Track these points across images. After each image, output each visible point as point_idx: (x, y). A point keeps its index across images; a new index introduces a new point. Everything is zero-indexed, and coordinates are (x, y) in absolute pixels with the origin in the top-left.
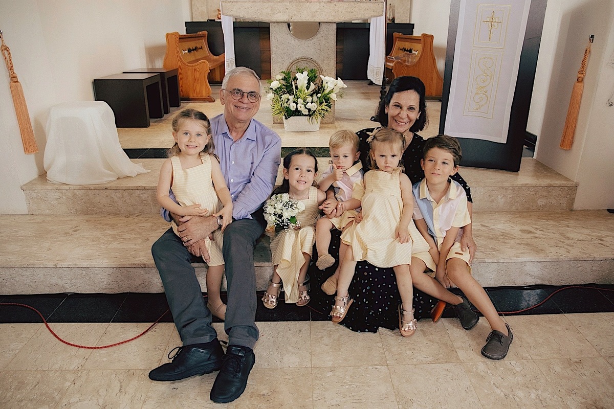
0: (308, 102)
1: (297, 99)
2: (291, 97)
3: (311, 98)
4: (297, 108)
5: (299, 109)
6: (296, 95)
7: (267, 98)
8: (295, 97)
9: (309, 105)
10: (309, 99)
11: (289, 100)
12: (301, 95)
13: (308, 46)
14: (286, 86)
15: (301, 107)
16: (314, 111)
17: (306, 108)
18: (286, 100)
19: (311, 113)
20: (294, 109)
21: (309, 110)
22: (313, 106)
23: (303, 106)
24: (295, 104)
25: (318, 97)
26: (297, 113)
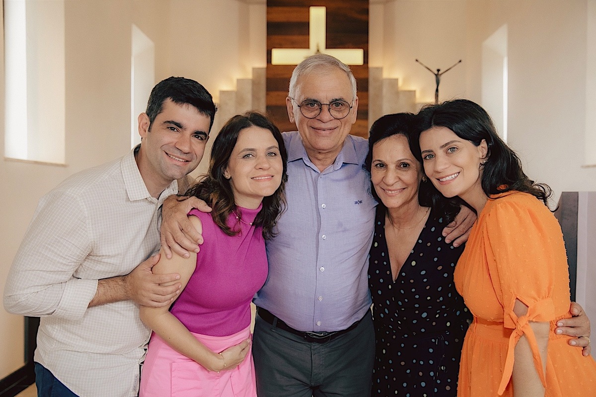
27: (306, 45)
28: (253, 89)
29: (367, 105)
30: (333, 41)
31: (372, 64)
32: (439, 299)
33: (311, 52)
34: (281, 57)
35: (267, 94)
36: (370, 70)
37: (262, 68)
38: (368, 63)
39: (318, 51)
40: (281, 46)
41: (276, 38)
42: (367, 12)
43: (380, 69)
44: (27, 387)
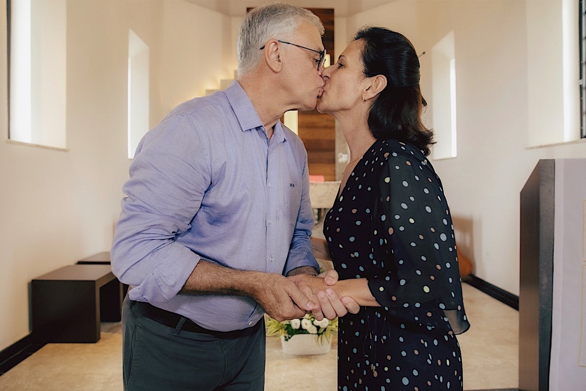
4: (301, 326)
5: (304, 327)
16: (325, 330)
17: (313, 324)
19: (320, 331)
20: (298, 327)
21: (318, 328)
23: (309, 322)
26: (301, 331)
32: (354, 254)
42: (333, 23)
44: (31, 355)
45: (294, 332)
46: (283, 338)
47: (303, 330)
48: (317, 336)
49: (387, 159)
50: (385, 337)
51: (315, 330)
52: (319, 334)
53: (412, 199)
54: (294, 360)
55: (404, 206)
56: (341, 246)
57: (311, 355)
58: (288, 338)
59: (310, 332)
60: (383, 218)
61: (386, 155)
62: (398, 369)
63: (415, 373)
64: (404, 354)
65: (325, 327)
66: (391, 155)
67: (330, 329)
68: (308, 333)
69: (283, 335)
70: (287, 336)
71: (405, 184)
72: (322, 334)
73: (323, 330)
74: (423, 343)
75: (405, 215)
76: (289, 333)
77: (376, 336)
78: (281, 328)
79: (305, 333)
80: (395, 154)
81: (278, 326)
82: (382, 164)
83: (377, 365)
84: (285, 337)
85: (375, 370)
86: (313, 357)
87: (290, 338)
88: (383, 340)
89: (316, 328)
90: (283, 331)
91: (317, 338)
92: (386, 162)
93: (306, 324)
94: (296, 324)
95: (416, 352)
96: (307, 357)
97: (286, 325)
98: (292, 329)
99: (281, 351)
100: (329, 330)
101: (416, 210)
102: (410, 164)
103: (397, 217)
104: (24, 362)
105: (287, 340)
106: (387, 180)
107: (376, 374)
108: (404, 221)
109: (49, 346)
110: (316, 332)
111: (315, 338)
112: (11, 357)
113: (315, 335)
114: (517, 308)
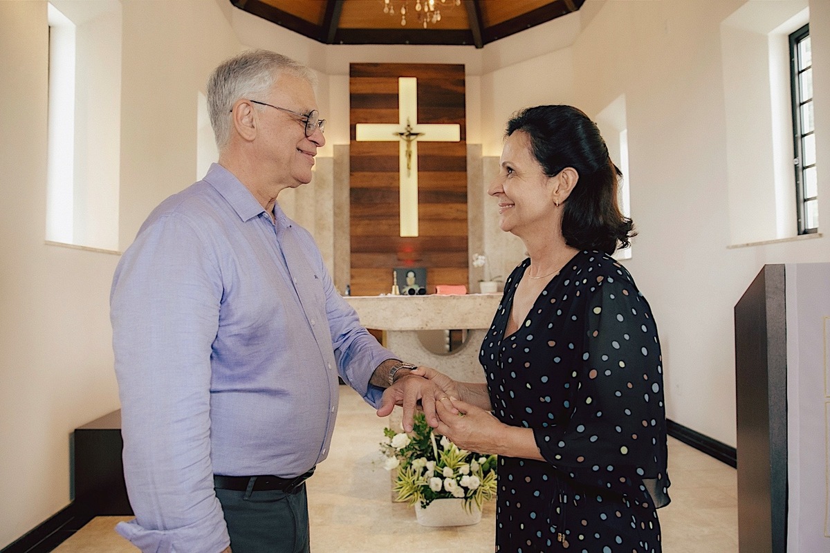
0: (462, 475)
1: (443, 468)
2: (431, 465)
3: (467, 466)
4: (443, 486)
5: (447, 488)
6: (439, 461)
7: (385, 466)
8: (437, 465)
9: (466, 481)
10: (465, 468)
11: (425, 469)
12: (448, 460)
13: (453, 367)
14: (419, 442)
15: (451, 485)
16: (475, 492)
17: (459, 485)
18: (421, 470)
19: (468, 495)
20: (439, 489)
21: (466, 489)
22: (472, 482)
23: (454, 482)
24: (438, 480)
25: (479, 464)
26: (444, 494)
27: (396, 120)
28: (334, 169)
29: (466, 187)
30: (425, 116)
31: (471, 140)
32: (544, 398)
33: (401, 127)
34: (367, 132)
35: (351, 175)
36: (468, 147)
37: (347, 145)
38: (465, 140)
39: (409, 126)
40: (366, 121)
41: (361, 112)
42: (463, 83)
43: (479, 147)
44: (75, 532)
45: (434, 496)
46: (418, 505)
47: (446, 492)
48: (464, 500)
49: (600, 284)
50: (578, 497)
51: (461, 493)
52: (466, 498)
53: (627, 337)
54: (433, 533)
55: (616, 345)
56: (528, 386)
57: (456, 527)
58: (425, 504)
59: (456, 495)
60: (586, 356)
61: (600, 279)
62: (597, 536)
63: (619, 540)
64: (603, 517)
65: (476, 488)
66: (605, 280)
67: (482, 490)
68: (453, 497)
69: (419, 499)
70: (424, 501)
71: (620, 318)
72: (471, 497)
73: (472, 492)
74: (625, 501)
75: (615, 356)
76: (426, 497)
77: (565, 497)
78: (416, 491)
79: (447, 498)
80: (611, 280)
81: (411, 488)
82: (593, 289)
83: (568, 532)
84: (422, 503)
85: (566, 539)
86: (458, 529)
87: (428, 504)
88: (576, 501)
89: (463, 490)
90: (420, 495)
91: (464, 503)
92: (598, 288)
93: (450, 484)
94: (437, 485)
95: (618, 514)
96: (451, 528)
97: (422, 486)
98: (432, 492)
99: (415, 521)
100: (481, 493)
101: (629, 351)
102: (627, 294)
103: (605, 358)
104: (66, 543)
105: (424, 507)
106: (597, 310)
107: (566, 545)
108: (612, 364)
109: (98, 520)
110: (463, 495)
111: (462, 503)
112: (47, 537)
113: (461, 500)
114: (734, 465)
